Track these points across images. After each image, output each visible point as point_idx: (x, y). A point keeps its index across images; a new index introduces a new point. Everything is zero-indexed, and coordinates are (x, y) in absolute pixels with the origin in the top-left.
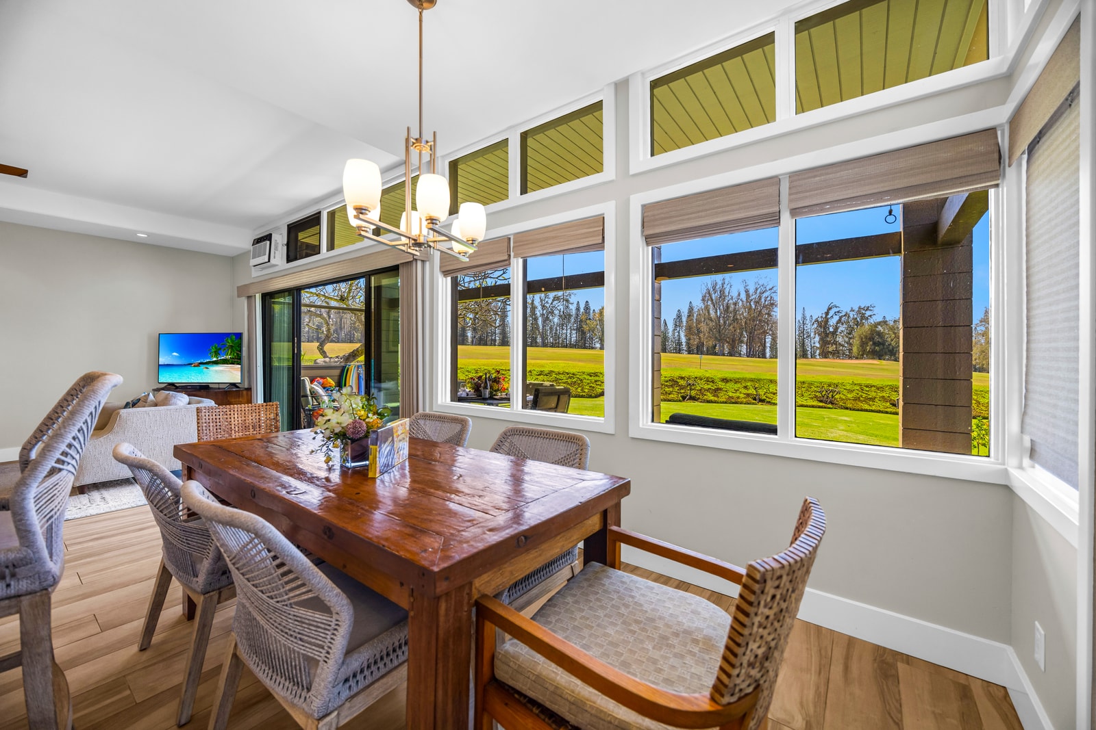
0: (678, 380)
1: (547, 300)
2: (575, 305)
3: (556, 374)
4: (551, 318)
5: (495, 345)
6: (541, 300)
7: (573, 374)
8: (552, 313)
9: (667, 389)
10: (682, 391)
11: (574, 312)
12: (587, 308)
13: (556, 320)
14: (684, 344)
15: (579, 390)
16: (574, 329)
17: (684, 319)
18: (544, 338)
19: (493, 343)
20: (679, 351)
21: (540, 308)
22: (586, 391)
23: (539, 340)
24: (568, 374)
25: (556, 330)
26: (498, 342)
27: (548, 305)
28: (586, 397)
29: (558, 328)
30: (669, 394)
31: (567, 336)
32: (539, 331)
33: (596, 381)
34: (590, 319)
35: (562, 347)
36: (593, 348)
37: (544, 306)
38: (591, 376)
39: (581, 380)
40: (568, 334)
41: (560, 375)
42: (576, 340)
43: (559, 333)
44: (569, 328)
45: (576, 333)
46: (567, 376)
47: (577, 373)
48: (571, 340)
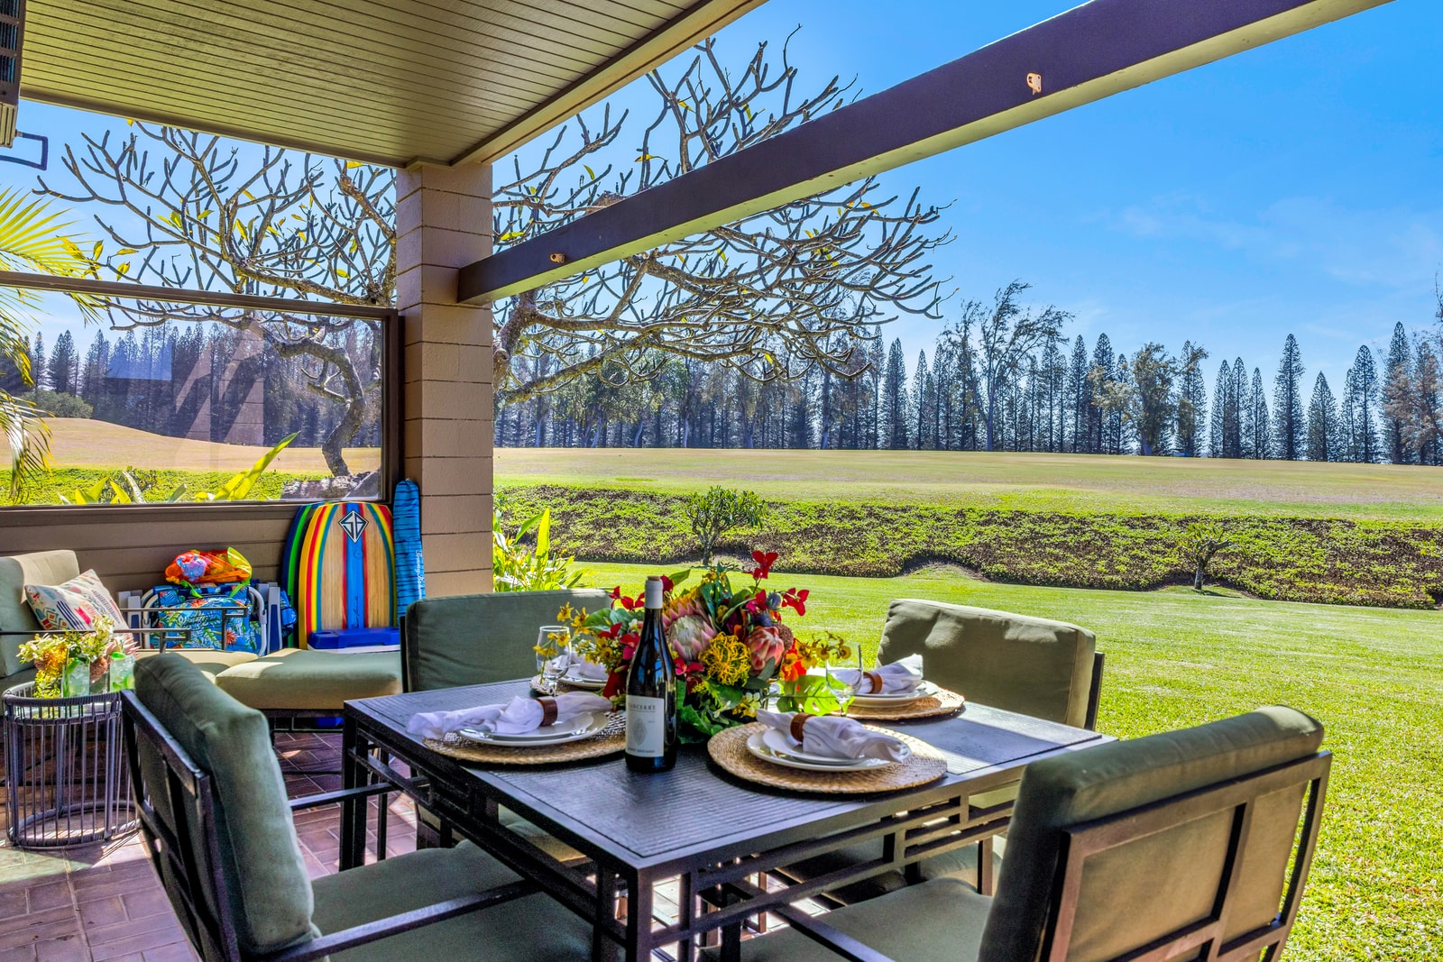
0: (1413, 542)
1: (999, 333)
2: (1072, 344)
3: (1034, 522)
4: (1010, 377)
5: (875, 448)
6: (986, 336)
7: (1082, 521)
8: (1013, 365)
9: (1377, 568)
10: (1431, 575)
11: (1069, 362)
12: (1104, 353)
13: (1023, 383)
14: (1380, 437)
15: (1101, 565)
16: (1071, 407)
17: (1381, 370)
18: (993, 428)
19: (871, 443)
20: (1368, 456)
21: (982, 354)
22: (1122, 568)
23: (982, 434)
24: (1065, 520)
25: (1025, 410)
26: (881, 440)
27: (1002, 347)
28: (1124, 588)
29: (1029, 404)
30: (1388, 583)
31: (1051, 423)
32: (981, 412)
33: (1149, 542)
34: (1112, 379)
35: (1039, 450)
36: (1119, 452)
37: (993, 350)
38: (1133, 527)
39: (1105, 538)
40: (1054, 418)
41: (1044, 524)
42: (1076, 432)
43: (1032, 415)
44: (1056, 402)
45: (1076, 415)
46: (1063, 527)
47: (1092, 519)
48: (1062, 432)
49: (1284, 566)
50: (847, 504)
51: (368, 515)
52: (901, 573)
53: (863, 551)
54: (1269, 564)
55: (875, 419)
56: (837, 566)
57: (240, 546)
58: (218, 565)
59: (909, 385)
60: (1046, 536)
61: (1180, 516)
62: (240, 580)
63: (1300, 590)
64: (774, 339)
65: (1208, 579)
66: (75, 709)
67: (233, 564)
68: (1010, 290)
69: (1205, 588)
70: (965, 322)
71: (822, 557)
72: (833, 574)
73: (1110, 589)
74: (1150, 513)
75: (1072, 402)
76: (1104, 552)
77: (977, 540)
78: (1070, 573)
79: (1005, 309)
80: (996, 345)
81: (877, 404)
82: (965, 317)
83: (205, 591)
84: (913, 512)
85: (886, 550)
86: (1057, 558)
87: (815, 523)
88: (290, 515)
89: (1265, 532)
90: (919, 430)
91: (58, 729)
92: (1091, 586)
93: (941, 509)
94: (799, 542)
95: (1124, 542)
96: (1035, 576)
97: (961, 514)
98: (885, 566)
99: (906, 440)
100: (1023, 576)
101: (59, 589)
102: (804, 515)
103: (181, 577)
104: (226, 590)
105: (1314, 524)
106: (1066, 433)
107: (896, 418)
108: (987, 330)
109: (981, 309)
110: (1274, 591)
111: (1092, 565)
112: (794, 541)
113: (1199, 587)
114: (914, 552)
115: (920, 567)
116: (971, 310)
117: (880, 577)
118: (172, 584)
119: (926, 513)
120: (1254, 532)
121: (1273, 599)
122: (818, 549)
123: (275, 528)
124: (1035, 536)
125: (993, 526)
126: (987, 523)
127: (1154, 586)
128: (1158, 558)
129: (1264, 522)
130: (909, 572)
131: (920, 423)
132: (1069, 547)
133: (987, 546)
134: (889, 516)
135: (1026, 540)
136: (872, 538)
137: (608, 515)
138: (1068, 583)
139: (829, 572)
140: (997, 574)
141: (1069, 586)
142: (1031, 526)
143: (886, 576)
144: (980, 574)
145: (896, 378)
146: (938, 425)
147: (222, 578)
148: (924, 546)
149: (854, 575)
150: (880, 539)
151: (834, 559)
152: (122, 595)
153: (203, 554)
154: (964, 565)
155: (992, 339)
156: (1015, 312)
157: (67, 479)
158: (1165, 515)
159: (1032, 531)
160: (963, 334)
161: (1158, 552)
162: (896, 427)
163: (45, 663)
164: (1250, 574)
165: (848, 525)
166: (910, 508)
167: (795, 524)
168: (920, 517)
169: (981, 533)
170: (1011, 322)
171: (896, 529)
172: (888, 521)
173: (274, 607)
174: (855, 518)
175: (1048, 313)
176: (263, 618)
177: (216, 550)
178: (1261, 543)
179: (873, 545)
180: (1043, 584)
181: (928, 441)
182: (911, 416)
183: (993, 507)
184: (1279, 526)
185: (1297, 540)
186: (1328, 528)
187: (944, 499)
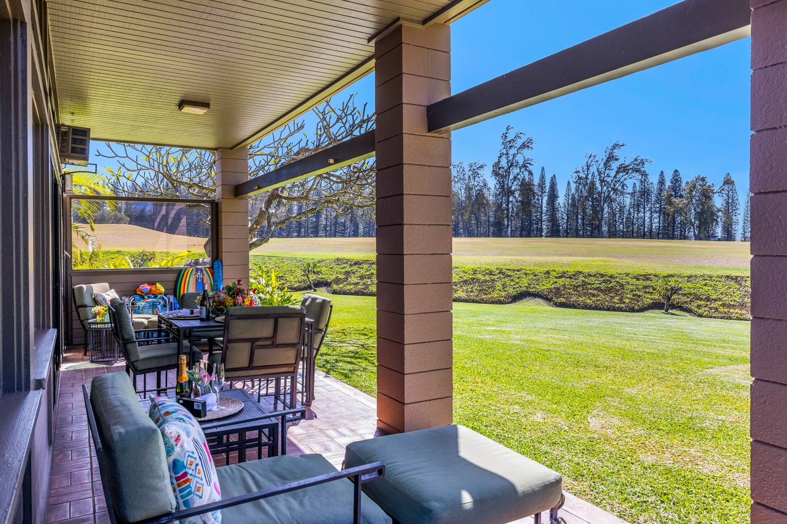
3: (585, 277)
6: (600, 173)
7: (611, 277)
11: (655, 186)
12: (676, 180)
15: (616, 299)
16: (656, 212)
18: (612, 225)
22: (627, 301)
23: (604, 228)
24: (602, 276)
25: (629, 213)
27: (609, 180)
29: (632, 210)
31: (644, 221)
33: (645, 287)
35: (637, 237)
37: (604, 181)
38: (638, 279)
39: (622, 286)
40: (646, 218)
41: (590, 278)
42: (659, 226)
43: (633, 217)
44: (647, 209)
45: (659, 217)
46: (600, 279)
47: (617, 275)
48: (651, 226)
49: (715, 300)
50: (489, 267)
51: (205, 272)
52: (511, 302)
53: (493, 291)
54: (708, 299)
55: (541, 220)
56: (478, 299)
57: (160, 282)
58: (154, 289)
59: (561, 200)
60: (590, 284)
61: (665, 274)
62: (161, 294)
63: (720, 312)
64: (479, 178)
65: (673, 307)
66: (106, 325)
67: (158, 288)
68: (614, 147)
69: (670, 311)
70: (587, 166)
71: (471, 294)
72: (475, 302)
73: (618, 311)
74: (650, 272)
75: (657, 209)
76: (619, 292)
77: (553, 286)
78: (598, 303)
79: (611, 158)
80: (605, 179)
81: (542, 211)
82: (587, 163)
83: (149, 297)
84: (523, 271)
85: (505, 291)
86: (594, 295)
87: (470, 277)
88: (178, 272)
89: (710, 283)
90: (567, 226)
91: (103, 331)
92: (608, 310)
93: (538, 270)
94: (461, 286)
95: (632, 287)
96: (579, 305)
97: (548, 272)
98: (502, 299)
99: (559, 231)
100: (573, 304)
101: (103, 294)
102: (466, 273)
103: (141, 292)
104: (155, 297)
105: (739, 279)
106: (654, 227)
107: (553, 219)
108: (600, 170)
109: (597, 159)
110: (706, 313)
111: (611, 299)
112: (459, 286)
113: (667, 311)
114: (519, 292)
115: (522, 299)
116: (591, 159)
117: (500, 304)
118: (139, 294)
119: (530, 272)
120: (704, 283)
121: (705, 317)
122: (470, 290)
123: (173, 277)
124: (584, 284)
125: (563, 279)
126: (560, 277)
127: (642, 310)
128: (648, 296)
129: (711, 277)
130: (515, 302)
131: (567, 222)
132: (601, 290)
133: (558, 289)
134: (510, 274)
135: (579, 286)
136: (499, 285)
137: (368, 273)
138: (596, 308)
139: (474, 301)
140: (560, 303)
141: (597, 309)
142: (583, 279)
143: (503, 304)
144: (552, 303)
145: (553, 197)
146: (577, 223)
147: (154, 293)
148: (525, 289)
149: (486, 303)
150: (503, 285)
151: (478, 295)
152: (123, 298)
153: (149, 285)
154: (544, 299)
155: (603, 175)
156: (617, 160)
157: (116, 256)
158: (657, 273)
159: (583, 281)
160: (586, 172)
161: (649, 293)
162: (553, 224)
163: (99, 313)
164: (696, 305)
165: (488, 278)
166: (521, 270)
167: (461, 277)
168: (526, 274)
169: (556, 282)
170: (615, 165)
171: (512, 280)
172: (509, 276)
173: (171, 303)
174: (492, 275)
175: (636, 160)
176: (168, 306)
177: (153, 283)
178: (706, 288)
179: (498, 288)
180: (583, 308)
181: (573, 232)
182: (563, 218)
183: (565, 270)
184: (719, 279)
185: (727, 287)
186: (746, 281)
187: (541, 265)
